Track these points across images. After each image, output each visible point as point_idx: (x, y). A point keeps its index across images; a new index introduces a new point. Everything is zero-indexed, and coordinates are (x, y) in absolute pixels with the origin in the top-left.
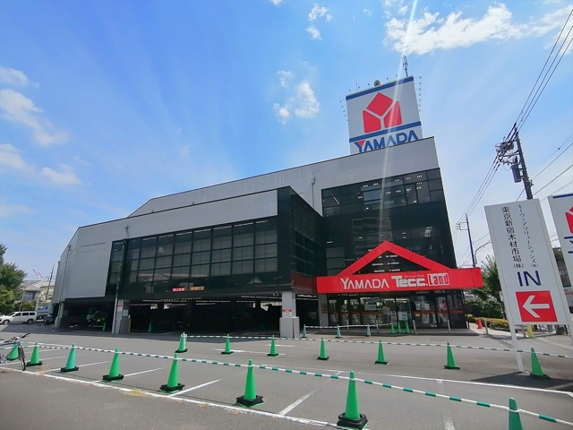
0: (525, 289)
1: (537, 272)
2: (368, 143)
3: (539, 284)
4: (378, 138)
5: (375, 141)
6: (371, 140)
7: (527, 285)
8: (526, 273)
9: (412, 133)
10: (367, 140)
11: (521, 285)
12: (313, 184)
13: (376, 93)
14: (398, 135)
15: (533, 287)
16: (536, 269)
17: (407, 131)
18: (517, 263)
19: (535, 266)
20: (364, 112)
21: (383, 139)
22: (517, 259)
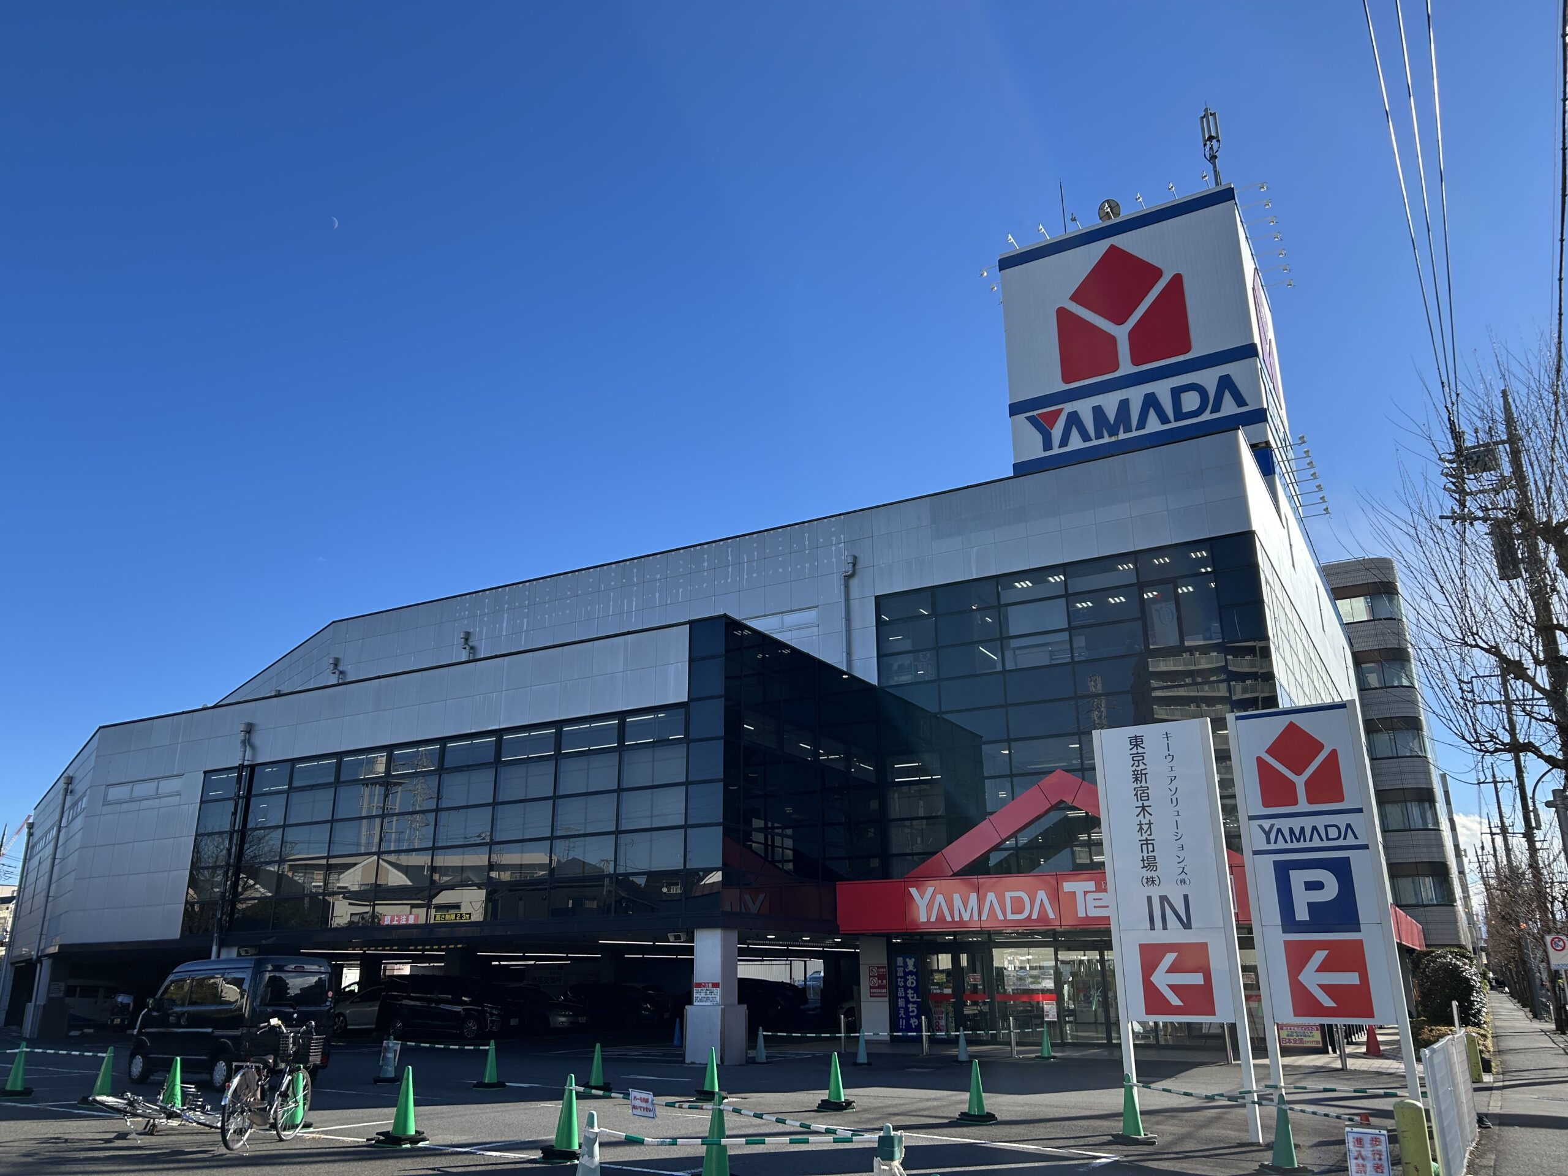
0: (1159, 937)
1: (1186, 897)
2: (1074, 419)
3: (1187, 925)
4: (1110, 402)
5: (1098, 411)
6: (1084, 408)
7: (1165, 928)
8: (1164, 899)
9: (1226, 383)
10: (1068, 407)
11: (1153, 928)
12: (848, 578)
13: (1101, 247)
14: (1176, 393)
15: (1175, 934)
16: (1185, 889)
17: (1209, 378)
18: (1149, 874)
19: (1183, 882)
20: (1062, 313)
21: (1124, 405)
22: (1150, 863)
